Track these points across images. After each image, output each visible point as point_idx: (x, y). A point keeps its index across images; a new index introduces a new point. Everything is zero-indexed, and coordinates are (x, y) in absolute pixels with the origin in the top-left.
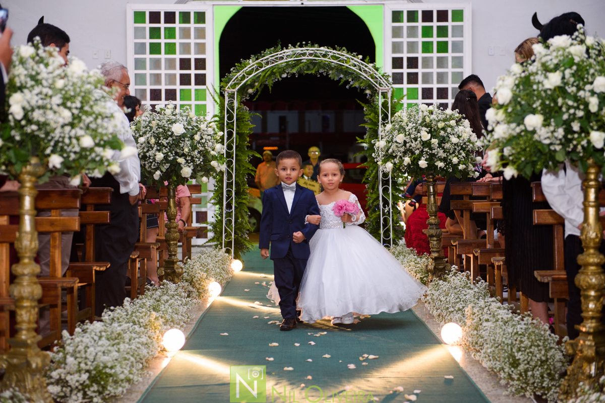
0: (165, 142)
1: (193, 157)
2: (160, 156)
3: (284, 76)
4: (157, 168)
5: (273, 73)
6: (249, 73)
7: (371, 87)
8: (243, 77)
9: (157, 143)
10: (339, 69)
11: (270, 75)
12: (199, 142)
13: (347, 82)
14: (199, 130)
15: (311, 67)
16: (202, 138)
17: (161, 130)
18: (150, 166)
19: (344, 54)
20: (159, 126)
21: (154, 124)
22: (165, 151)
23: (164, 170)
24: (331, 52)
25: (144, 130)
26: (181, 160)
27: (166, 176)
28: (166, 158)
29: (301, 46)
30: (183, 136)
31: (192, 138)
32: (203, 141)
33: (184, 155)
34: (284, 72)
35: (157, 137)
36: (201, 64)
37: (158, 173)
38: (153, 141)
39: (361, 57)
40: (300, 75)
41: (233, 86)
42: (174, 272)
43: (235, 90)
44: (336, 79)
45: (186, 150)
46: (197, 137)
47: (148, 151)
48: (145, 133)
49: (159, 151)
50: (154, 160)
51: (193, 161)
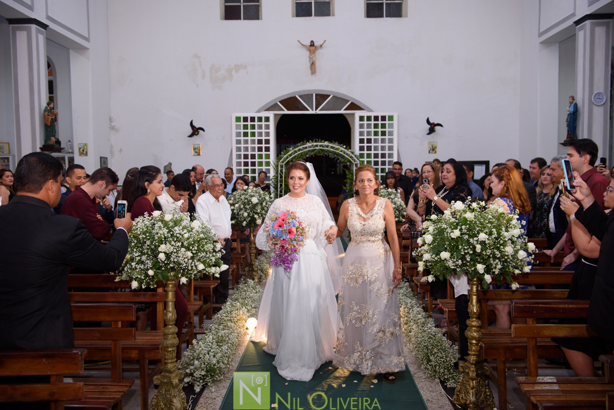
0: (248, 207)
1: (262, 214)
2: (246, 214)
3: (308, 156)
4: (245, 220)
5: (302, 155)
6: (290, 155)
7: (350, 161)
8: (287, 158)
9: (244, 207)
10: (334, 153)
11: (301, 156)
12: (265, 206)
13: (338, 159)
14: (265, 199)
15: (321, 152)
16: (267, 204)
17: (246, 201)
18: (241, 219)
19: (336, 146)
20: (245, 199)
21: (243, 197)
22: (248, 211)
23: (248, 221)
24: (331, 145)
25: (238, 200)
26: (256, 216)
27: (249, 225)
28: (249, 214)
29: (316, 141)
30: (257, 204)
31: (262, 204)
32: (267, 206)
33: (257, 213)
34: (307, 154)
35: (244, 204)
36: (267, 142)
37: (245, 222)
38: (242, 206)
39: (345, 146)
40: (315, 155)
41: (283, 162)
42: (253, 270)
43: (283, 164)
44: (333, 157)
45: (259, 211)
46: (264, 204)
47: (240, 211)
48: (238, 201)
49: (246, 211)
50: (243, 215)
51: (262, 216)
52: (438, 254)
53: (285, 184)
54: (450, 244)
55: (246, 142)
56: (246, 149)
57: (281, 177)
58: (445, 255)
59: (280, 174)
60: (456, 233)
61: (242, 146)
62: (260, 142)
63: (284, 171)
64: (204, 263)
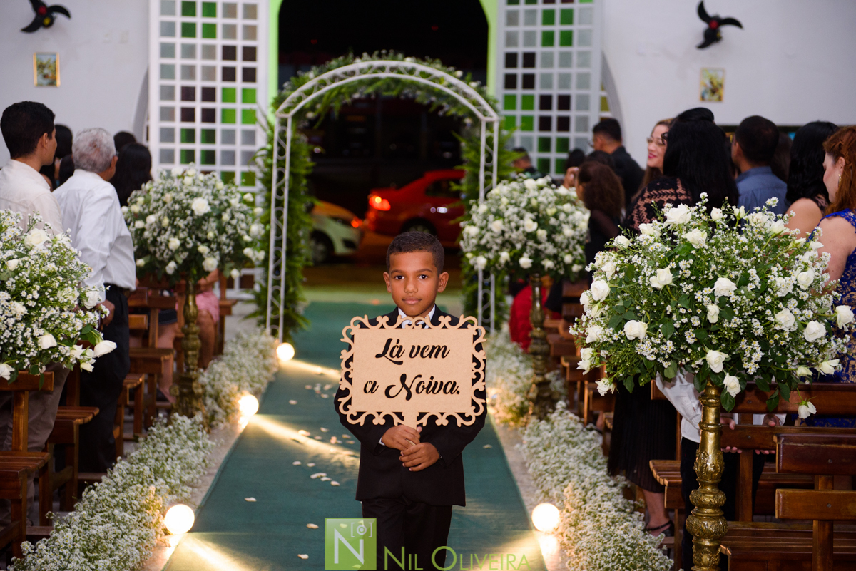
0: (181, 223)
1: (219, 244)
2: (175, 243)
3: (356, 96)
4: (172, 258)
5: (339, 93)
6: (309, 93)
7: (472, 115)
8: (300, 99)
9: (172, 224)
10: (430, 91)
11: (337, 96)
12: (229, 223)
13: (441, 108)
14: (229, 205)
15: (393, 85)
16: (232, 217)
17: (177, 207)
18: (162, 254)
19: (436, 70)
20: (175, 202)
21: (168, 197)
22: (182, 235)
23: (180, 261)
24: (421, 67)
25: (154, 205)
26: (203, 249)
27: (183, 269)
28: (183, 245)
29: (380, 57)
30: (206, 217)
31: (219, 217)
32: (234, 222)
33: (206, 241)
34: (355, 91)
35: (172, 215)
36: (250, 54)
37: (172, 265)
38: (166, 221)
39: (459, 73)
40: (377, 93)
41: (287, 110)
42: (192, 393)
43: (289, 116)
44: (426, 102)
45: (211, 235)
46: (226, 217)
47: (159, 234)
48: (156, 208)
49: (175, 234)
50: (167, 246)
51: (219, 248)
52: (620, 327)
53: (291, 173)
54: (649, 304)
55: (189, 52)
56: (189, 72)
57: (282, 152)
58: (635, 328)
59: (279, 144)
60: (662, 278)
61: (178, 61)
62: (229, 53)
63: (289, 135)
64: (55, 332)
